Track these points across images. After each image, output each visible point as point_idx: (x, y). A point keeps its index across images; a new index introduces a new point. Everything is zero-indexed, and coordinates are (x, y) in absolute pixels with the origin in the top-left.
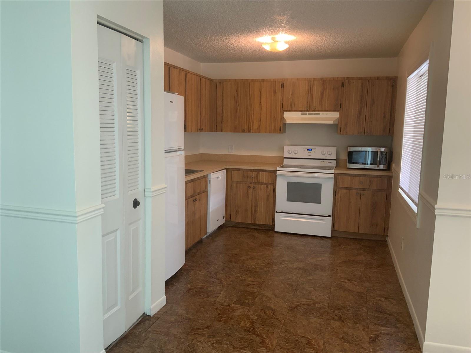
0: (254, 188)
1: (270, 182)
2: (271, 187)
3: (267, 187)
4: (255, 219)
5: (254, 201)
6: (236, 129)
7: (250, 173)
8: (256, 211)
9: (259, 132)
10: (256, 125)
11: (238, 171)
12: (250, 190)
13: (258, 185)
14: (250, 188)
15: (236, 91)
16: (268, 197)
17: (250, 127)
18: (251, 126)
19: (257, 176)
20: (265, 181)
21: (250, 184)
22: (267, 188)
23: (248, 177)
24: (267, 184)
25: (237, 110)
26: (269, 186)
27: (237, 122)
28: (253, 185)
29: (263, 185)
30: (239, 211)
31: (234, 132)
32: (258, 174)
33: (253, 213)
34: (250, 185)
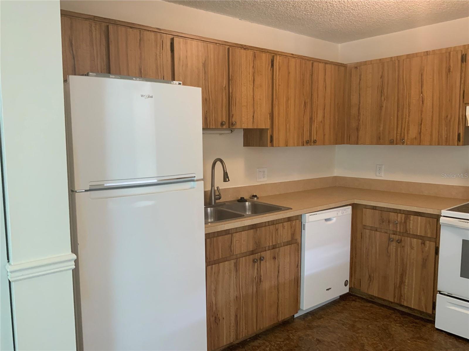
0: (399, 242)
1: (429, 236)
2: (430, 245)
3: (423, 243)
4: (401, 296)
5: (399, 264)
6: (379, 140)
7: (392, 215)
8: (402, 282)
9: (420, 143)
10: (413, 132)
11: (373, 209)
12: (394, 245)
13: (406, 238)
14: (392, 241)
15: (381, 78)
16: (425, 261)
17: (403, 136)
18: (404, 133)
19: (405, 222)
20: (419, 232)
21: (394, 234)
22: (423, 245)
23: (389, 222)
24: (423, 239)
25: (381, 107)
26: (427, 243)
27: (381, 129)
28: (397, 237)
29: (415, 240)
30: (373, 277)
31: (378, 143)
32: (406, 219)
33: (398, 286)
34: (392, 236)
